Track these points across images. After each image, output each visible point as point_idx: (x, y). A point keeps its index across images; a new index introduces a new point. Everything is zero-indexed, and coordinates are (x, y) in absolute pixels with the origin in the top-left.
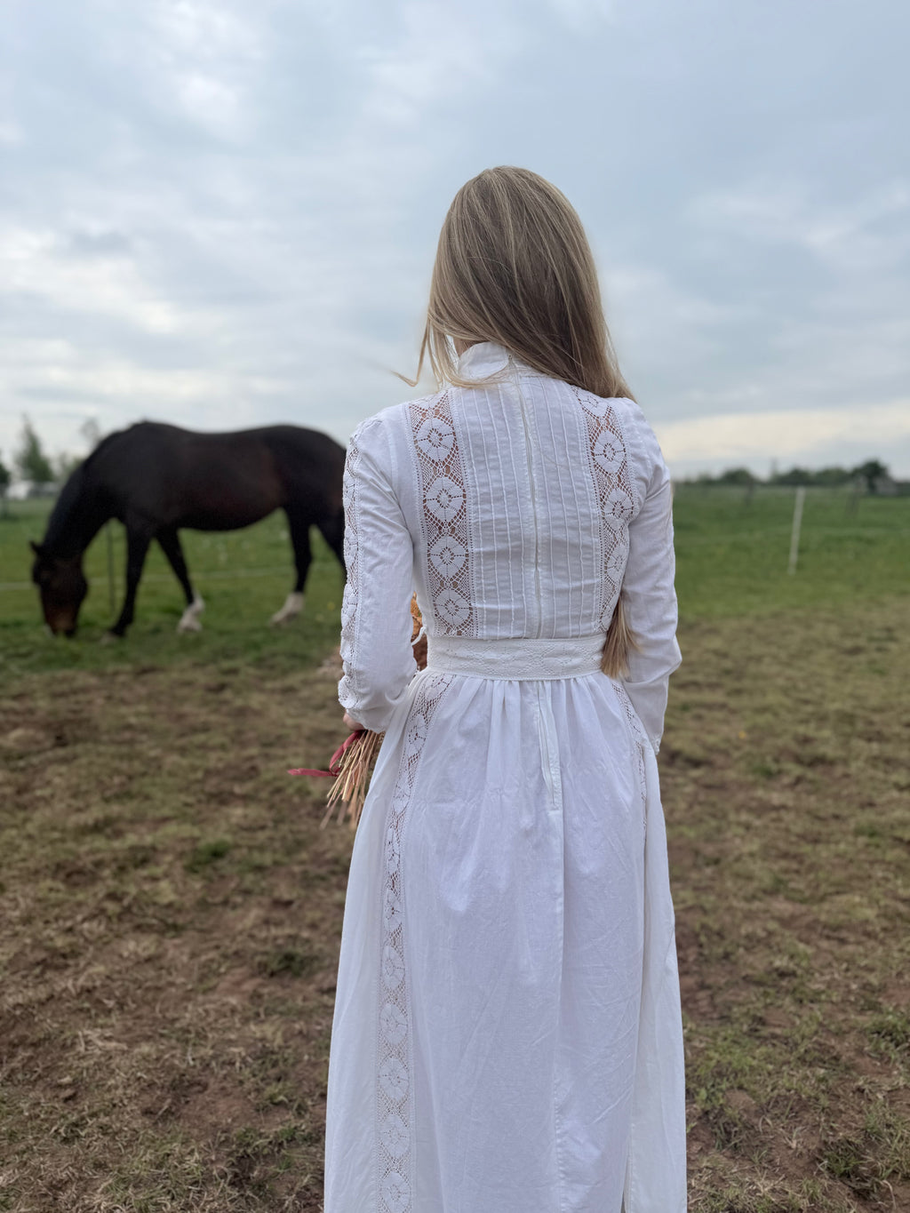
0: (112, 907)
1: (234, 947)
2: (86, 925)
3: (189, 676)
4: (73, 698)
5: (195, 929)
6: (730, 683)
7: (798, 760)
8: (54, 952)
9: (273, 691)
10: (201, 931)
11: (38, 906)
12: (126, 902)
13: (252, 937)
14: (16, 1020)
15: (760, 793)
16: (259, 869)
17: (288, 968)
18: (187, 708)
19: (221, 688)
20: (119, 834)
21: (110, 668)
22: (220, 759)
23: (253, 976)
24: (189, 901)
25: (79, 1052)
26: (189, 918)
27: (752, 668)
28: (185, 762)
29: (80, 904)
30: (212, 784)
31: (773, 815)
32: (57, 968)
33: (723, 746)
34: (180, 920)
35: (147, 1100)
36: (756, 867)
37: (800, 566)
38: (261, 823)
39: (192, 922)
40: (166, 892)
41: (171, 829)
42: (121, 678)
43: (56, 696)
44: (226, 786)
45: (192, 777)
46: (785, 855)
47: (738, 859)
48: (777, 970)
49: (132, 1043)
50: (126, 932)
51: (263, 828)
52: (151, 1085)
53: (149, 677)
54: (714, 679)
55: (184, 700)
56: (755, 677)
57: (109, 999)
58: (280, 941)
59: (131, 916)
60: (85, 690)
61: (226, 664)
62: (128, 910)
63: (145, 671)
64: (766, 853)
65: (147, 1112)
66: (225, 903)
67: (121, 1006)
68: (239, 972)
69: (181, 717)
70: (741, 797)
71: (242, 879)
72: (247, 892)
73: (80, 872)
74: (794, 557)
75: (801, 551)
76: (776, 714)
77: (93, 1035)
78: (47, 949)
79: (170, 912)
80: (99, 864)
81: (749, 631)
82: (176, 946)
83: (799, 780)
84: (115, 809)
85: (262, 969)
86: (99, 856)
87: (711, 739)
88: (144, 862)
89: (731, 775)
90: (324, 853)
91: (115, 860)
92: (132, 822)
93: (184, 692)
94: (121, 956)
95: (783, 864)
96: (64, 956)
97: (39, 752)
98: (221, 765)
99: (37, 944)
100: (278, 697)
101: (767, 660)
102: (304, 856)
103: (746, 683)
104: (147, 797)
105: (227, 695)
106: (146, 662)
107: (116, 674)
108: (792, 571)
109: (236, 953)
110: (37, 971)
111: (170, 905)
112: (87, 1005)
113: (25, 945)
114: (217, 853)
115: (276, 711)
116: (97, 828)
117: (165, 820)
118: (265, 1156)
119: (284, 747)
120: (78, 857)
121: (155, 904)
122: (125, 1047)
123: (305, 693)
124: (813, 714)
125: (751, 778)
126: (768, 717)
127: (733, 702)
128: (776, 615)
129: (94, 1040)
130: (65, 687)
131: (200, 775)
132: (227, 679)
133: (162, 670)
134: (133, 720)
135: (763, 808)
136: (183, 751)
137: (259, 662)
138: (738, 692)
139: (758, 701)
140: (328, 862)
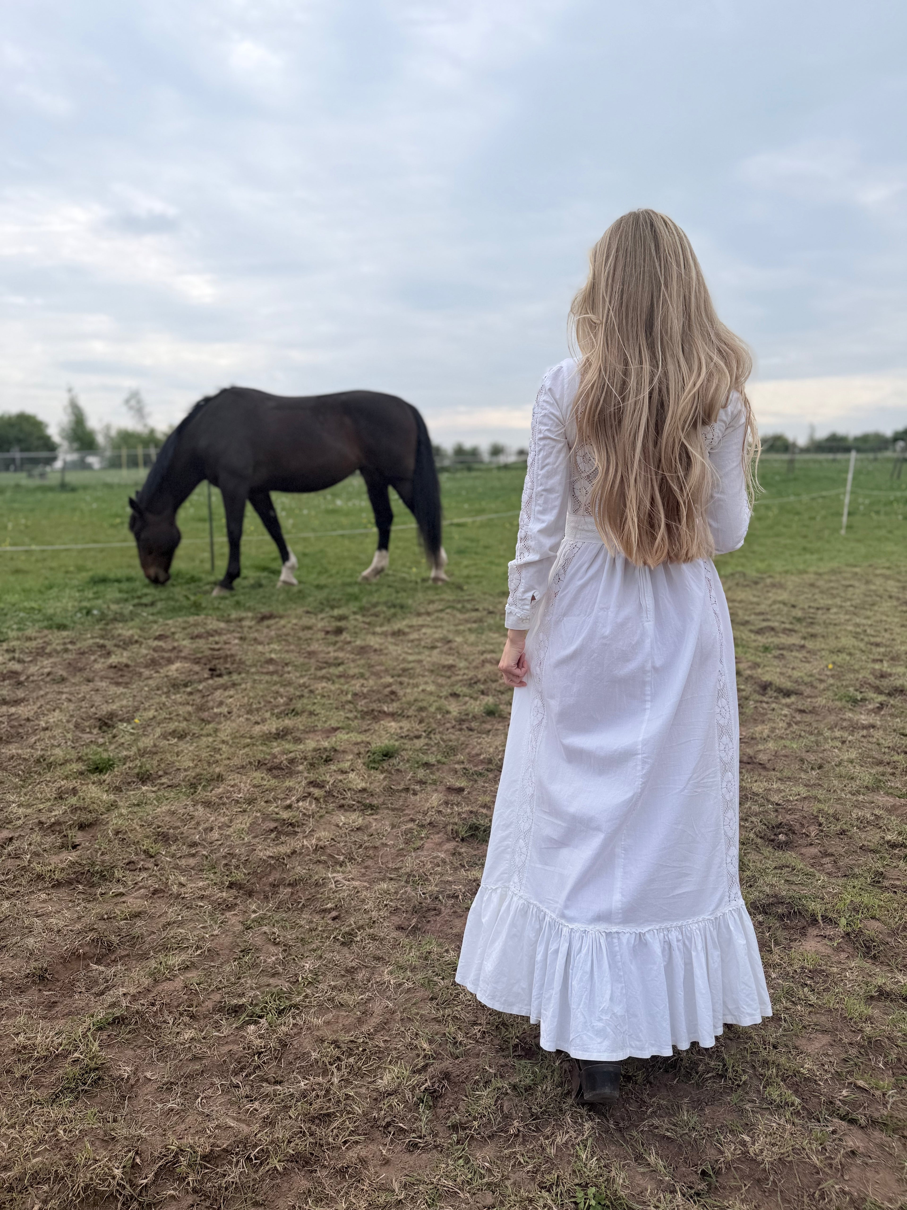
0: (317, 792)
1: (427, 820)
2: (300, 804)
3: (306, 621)
4: (210, 639)
5: (388, 808)
6: (803, 629)
7: (878, 690)
8: (282, 822)
9: (384, 634)
10: (393, 810)
11: (256, 790)
12: (327, 788)
13: (440, 812)
14: (273, 867)
15: (849, 715)
16: (427, 765)
17: (476, 836)
18: (315, 646)
19: (339, 631)
20: (298, 741)
21: (234, 615)
22: (363, 685)
23: (448, 840)
24: (377, 788)
25: (331, 889)
26: (381, 800)
27: (821, 616)
28: (333, 687)
29: (290, 789)
30: (362, 704)
31: (865, 732)
32: (287, 834)
33: (807, 679)
34: (375, 802)
35: (396, 920)
36: (857, 770)
37: (849, 527)
38: (416, 733)
39: (384, 804)
40: (356, 781)
41: (342, 736)
42: (246, 623)
43: (194, 638)
44: (374, 706)
45: (344, 699)
46: (880, 763)
47: (839, 764)
48: (888, 842)
49: (372, 882)
50: (334, 810)
51: (418, 737)
52: (397, 909)
53: (271, 622)
54: (788, 626)
55: (308, 641)
56: (826, 624)
57: (339, 854)
58: (463, 816)
59: (333, 798)
60: (217, 632)
61: (336, 612)
62: (329, 793)
63: (263, 618)
64: (863, 760)
65: (400, 928)
66: (407, 790)
67: (351, 859)
68: (436, 838)
69: (311, 654)
70: (832, 719)
71: (415, 773)
72: (422, 782)
73: (278, 767)
74: (845, 519)
75: (850, 514)
76: (850, 654)
77: (339, 877)
78: (276, 820)
79: (365, 795)
80: (292, 761)
81: (812, 585)
82: (377, 820)
83: (881, 706)
84: (288, 722)
85: (455, 835)
86: (292, 755)
87: (796, 674)
88: (328, 760)
89: (821, 701)
90: (478, 755)
91: (305, 759)
92: (305, 732)
93: (308, 634)
94: (337, 825)
95: (881, 769)
96: (291, 825)
97: (200, 682)
98: (365, 690)
99: (266, 817)
100: (390, 639)
101: (834, 610)
102: (460, 757)
103: (817, 629)
104: (312, 713)
105: (345, 636)
106: (265, 610)
107: (241, 620)
108: (843, 532)
109: (430, 824)
110: (273, 835)
111: (364, 790)
112: (324, 858)
113: (256, 817)
114: (387, 755)
115: (395, 649)
116: (281, 735)
117: (336, 729)
119: (411, 677)
120: (273, 757)
121: (349, 789)
122: (367, 885)
123: (414, 636)
124: (884, 655)
125: (838, 704)
126: (844, 656)
127: (810, 644)
128: (833, 572)
129: (340, 880)
130: (201, 630)
131: (349, 697)
132: (342, 624)
133: (281, 617)
134: (273, 656)
135: (854, 727)
136: (327, 679)
137: (363, 610)
138: (813, 636)
139: (833, 643)
140: (482, 762)
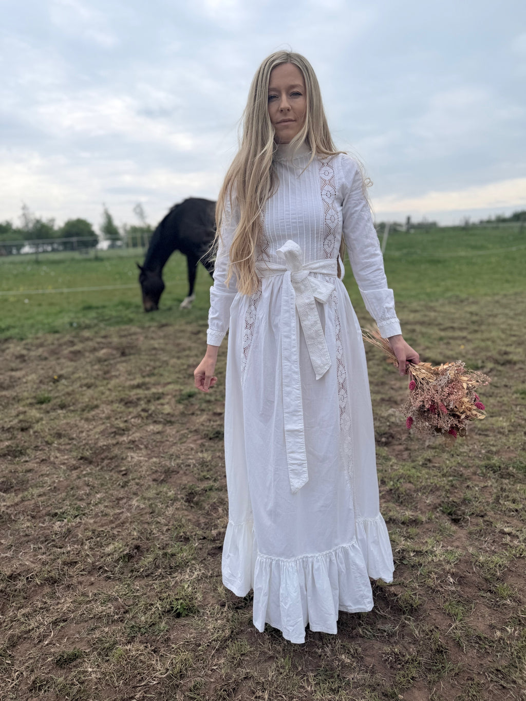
0: (144, 414)
1: (195, 428)
2: (133, 420)
3: (184, 328)
4: (129, 338)
5: (179, 423)
8: (119, 428)
10: (181, 423)
11: (113, 413)
12: (150, 412)
13: (203, 425)
14: (104, 450)
16: (209, 402)
17: (217, 437)
18: (181, 341)
20: (148, 389)
21: (147, 324)
23: (202, 439)
24: (177, 413)
25: (128, 461)
26: (177, 419)
28: (179, 362)
29: (130, 413)
32: (120, 434)
34: (173, 419)
35: (154, 476)
40: (167, 409)
41: (171, 387)
42: (152, 329)
43: (121, 336)
45: (182, 368)
49: (150, 458)
50: (150, 424)
52: (156, 471)
53: (165, 328)
55: (180, 338)
57: (141, 444)
58: (215, 427)
59: (151, 417)
60: (135, 334)
62: (150, 415)
63: (163, 326)
65: (154, 480)
66: (193, 414)
67: (146, 447)
68: (196, 437)
69: (178, 345)
71: (201, 406)
72: (203, 410)
73: (131, 402)
77: (134, 455)
78: (117, 428)
79: (169, 416)
80: (139, 399)
82: (170, 429)
84: (147, 380)
85: (206, 436)
86: (139, 396)
88: (158, 398)
91: (146, 398)
92: (154, 384)
93: (181, 334)
94: (147, 431)
96: (123, 430)
97: (114, 359)
99: (112, 426)
104: (161, 375)
106: (164, 321)
107: (150, 327)
109: (196, 431)
110: (112, 435)
111: (168, 414)
112: (132, 446)
113: (107, 426)
114: (190, 396)
116: (138, 386)
117: (169, 383)
118: (199, 494)
120: (130, 396)
121: (162, 413)
122: (147, 459)
129: (135, 457)
130: (126, 333)
131: (185, 367)
133: (171, 325)
134: (157, 346)
136: (179, 358)
